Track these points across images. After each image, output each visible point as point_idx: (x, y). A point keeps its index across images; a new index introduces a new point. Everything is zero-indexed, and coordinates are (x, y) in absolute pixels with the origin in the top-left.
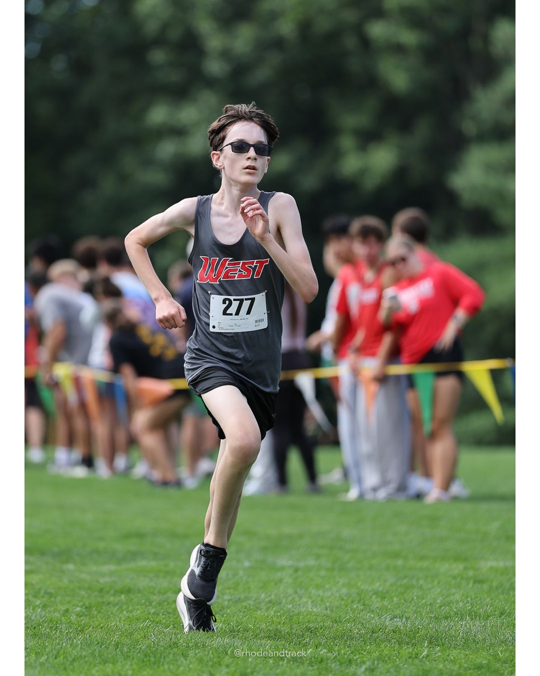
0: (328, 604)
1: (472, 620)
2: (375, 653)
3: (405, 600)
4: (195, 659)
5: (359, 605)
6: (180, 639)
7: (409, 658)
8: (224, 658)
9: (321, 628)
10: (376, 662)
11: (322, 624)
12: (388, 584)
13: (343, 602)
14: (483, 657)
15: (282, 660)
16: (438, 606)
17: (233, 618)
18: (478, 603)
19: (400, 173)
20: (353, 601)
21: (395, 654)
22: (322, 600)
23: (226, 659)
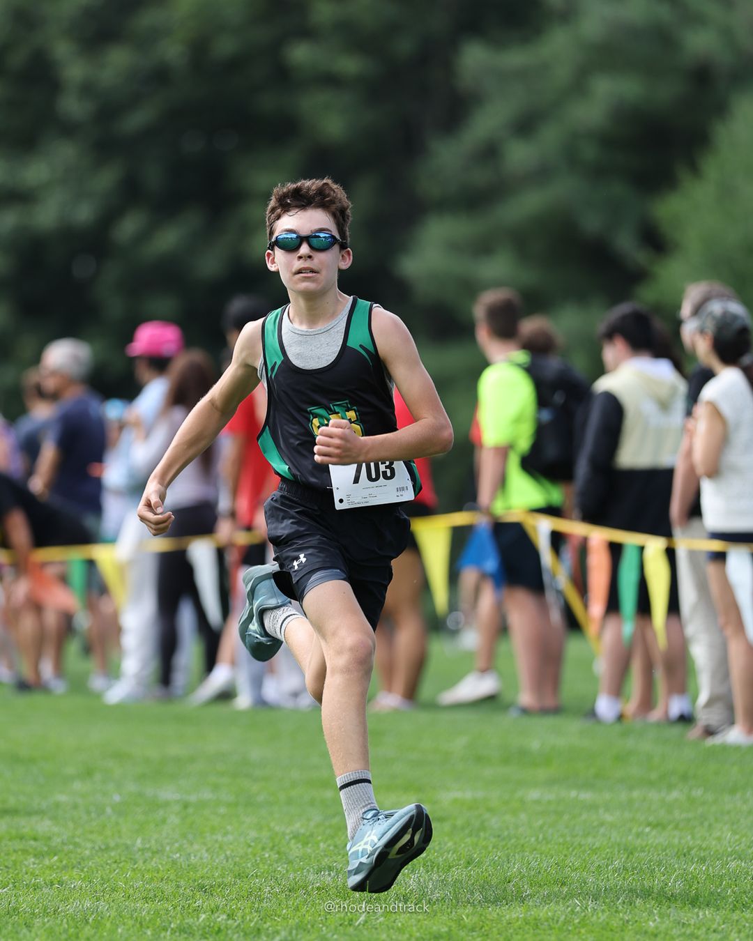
0: (228, 853)
1: (428, 872)
2: (293, 919)
4: (43, 930)
5: (272, 853)
6: (23, 903)
7: (341, 925)
8: (83, 928)
9: (219, 886)
10: (294, 932)
11: (220, 880)
12: (312, 824)
13: (250, 850)
14: (442, 923)
15: (164, 930)
17: (97, 873)
18: (437, 848)
20: (263, 849)
21: (322, 920)
22: (220, 848)
23: (86, 929)
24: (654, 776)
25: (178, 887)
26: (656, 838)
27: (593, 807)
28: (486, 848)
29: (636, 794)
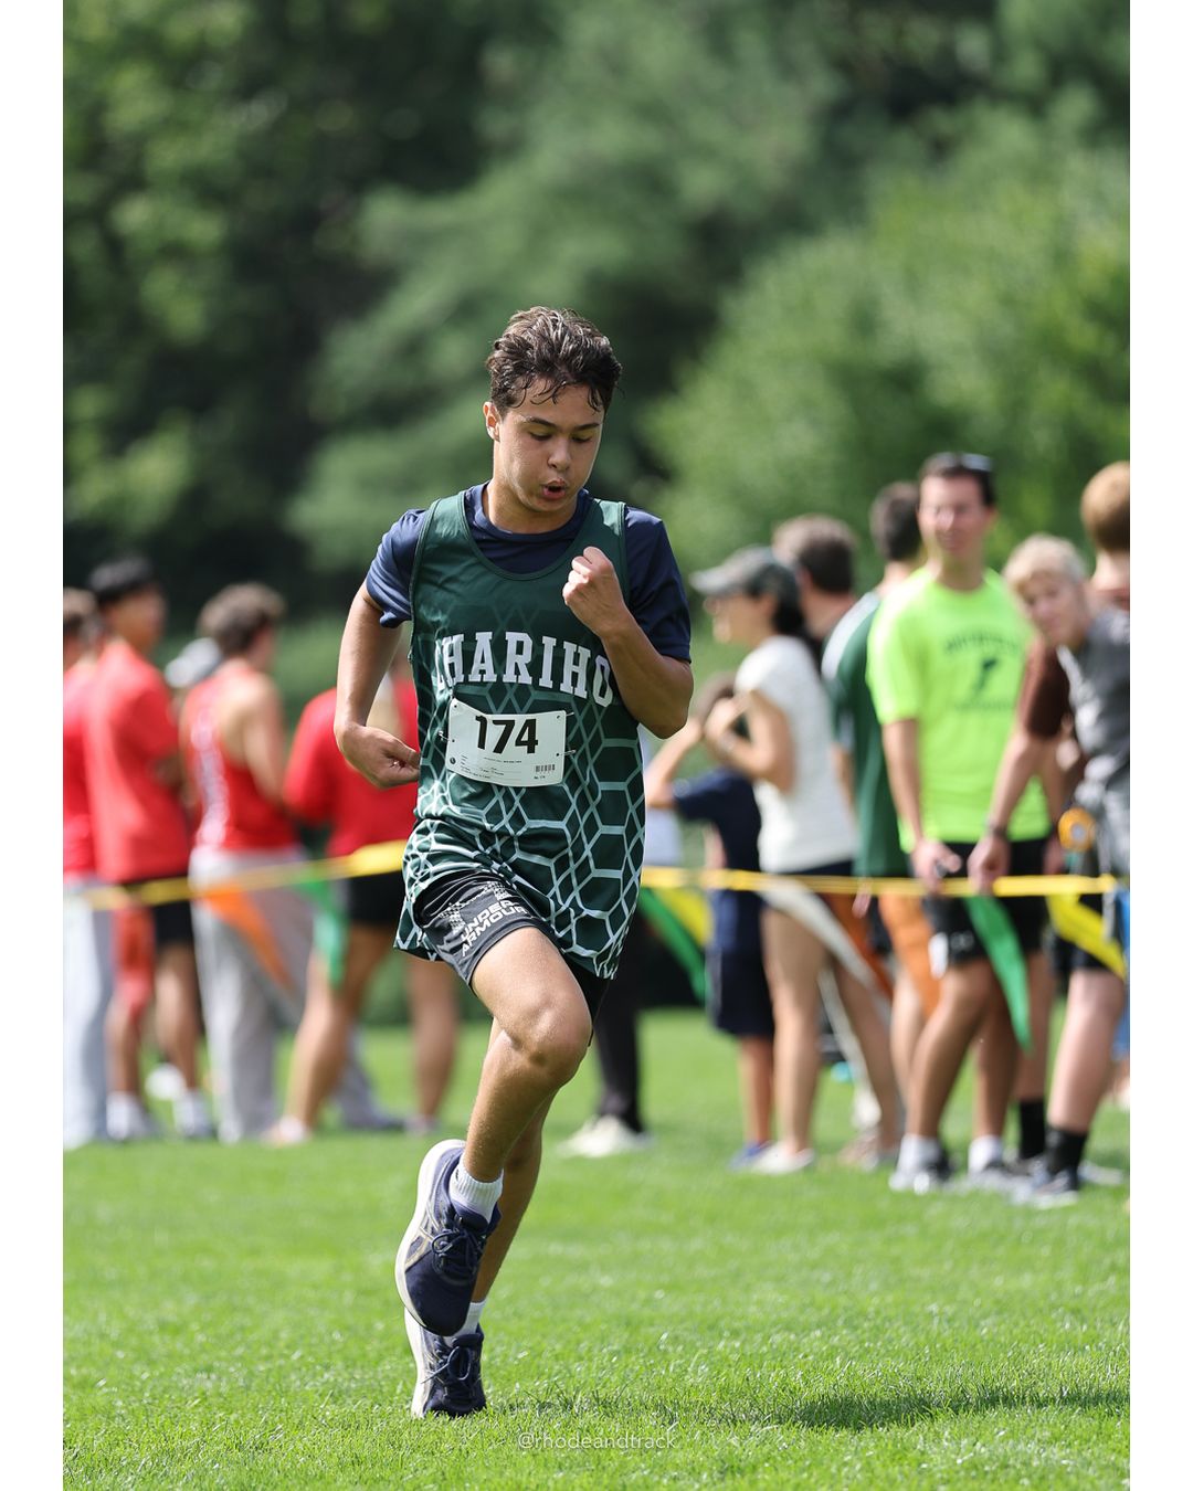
19: (193, 498)
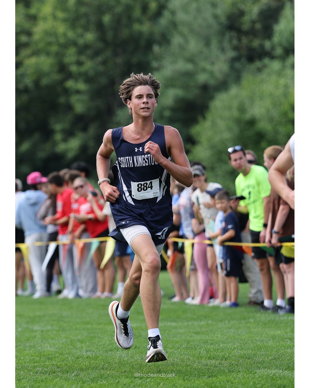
0: (57, 346)
1: (122, 351)
3: (92, 343)
5: (71, 346)
9: (54, 357)
11: (54, 356)
12: (84, 336)
13: (64, 345)
16: (107, 345)
20: (68, 345)
22: (54, 345)
24: (195, 317)
25: (41, 358)
26: (197, 337)
27: (176, 328)
28: (141, 342)
29: (190, 323)
